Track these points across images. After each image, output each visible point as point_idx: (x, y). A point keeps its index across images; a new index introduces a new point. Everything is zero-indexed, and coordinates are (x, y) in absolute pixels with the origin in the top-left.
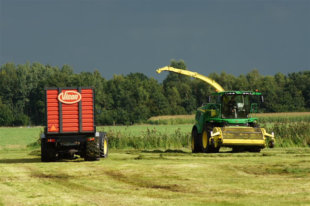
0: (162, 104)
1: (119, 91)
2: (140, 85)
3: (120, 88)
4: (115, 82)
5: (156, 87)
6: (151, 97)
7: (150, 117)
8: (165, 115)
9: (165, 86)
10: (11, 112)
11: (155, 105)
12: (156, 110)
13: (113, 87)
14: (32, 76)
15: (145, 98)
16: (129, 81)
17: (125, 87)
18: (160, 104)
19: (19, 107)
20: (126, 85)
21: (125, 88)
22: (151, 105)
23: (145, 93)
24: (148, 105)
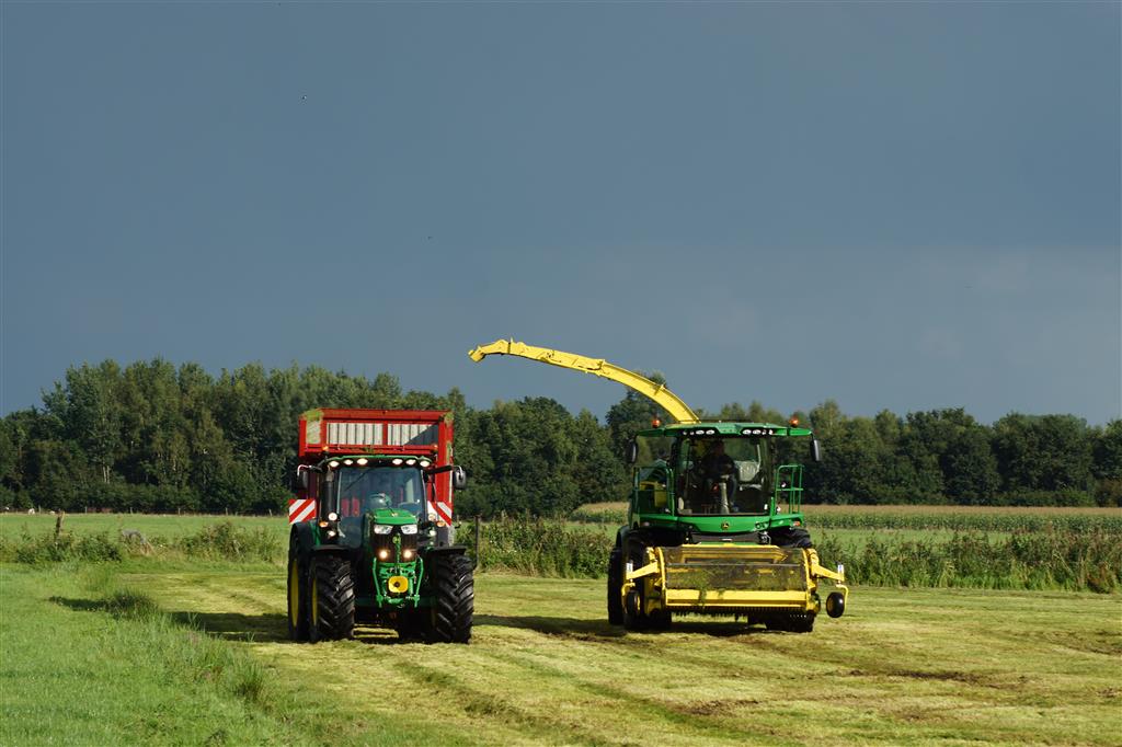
0: (609, 474)
1: (507, 440)
2: (557, 428)
3: (509, 432)
4: (498, 418)
5: (594, 435)
6: (581, 458)
7: (580, 505)
8: (616, 500)
9: (616, 433)
10: (252, 480)
11: (592, 476)
12: (594, 487)
13: (494, 427)
14: (304, 397)
15: (568, 457)
16: (531, 416)
17: (522, 432)
18: (603, 474)
19: (271, 468)
20: (524, 426)
21: (521, 434)
22: (583, 476)
23: (570, 445)
24: (575, 475)
